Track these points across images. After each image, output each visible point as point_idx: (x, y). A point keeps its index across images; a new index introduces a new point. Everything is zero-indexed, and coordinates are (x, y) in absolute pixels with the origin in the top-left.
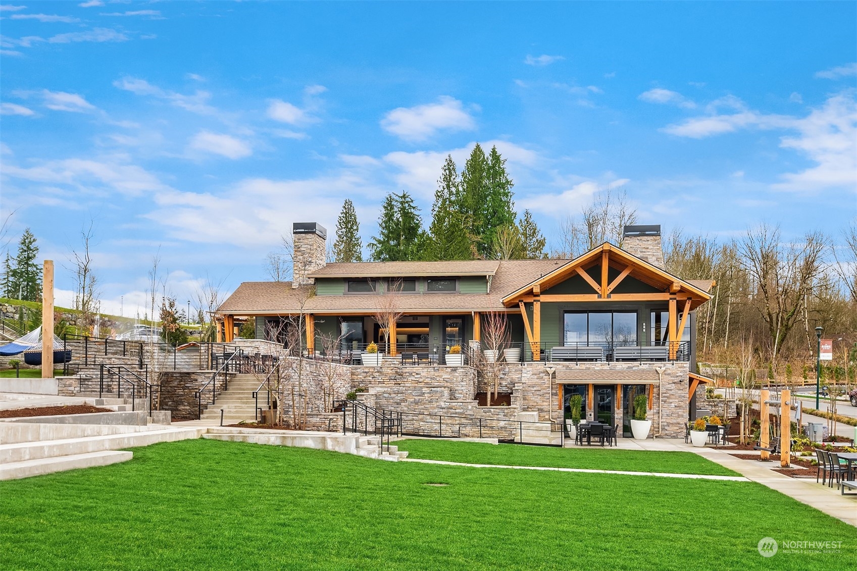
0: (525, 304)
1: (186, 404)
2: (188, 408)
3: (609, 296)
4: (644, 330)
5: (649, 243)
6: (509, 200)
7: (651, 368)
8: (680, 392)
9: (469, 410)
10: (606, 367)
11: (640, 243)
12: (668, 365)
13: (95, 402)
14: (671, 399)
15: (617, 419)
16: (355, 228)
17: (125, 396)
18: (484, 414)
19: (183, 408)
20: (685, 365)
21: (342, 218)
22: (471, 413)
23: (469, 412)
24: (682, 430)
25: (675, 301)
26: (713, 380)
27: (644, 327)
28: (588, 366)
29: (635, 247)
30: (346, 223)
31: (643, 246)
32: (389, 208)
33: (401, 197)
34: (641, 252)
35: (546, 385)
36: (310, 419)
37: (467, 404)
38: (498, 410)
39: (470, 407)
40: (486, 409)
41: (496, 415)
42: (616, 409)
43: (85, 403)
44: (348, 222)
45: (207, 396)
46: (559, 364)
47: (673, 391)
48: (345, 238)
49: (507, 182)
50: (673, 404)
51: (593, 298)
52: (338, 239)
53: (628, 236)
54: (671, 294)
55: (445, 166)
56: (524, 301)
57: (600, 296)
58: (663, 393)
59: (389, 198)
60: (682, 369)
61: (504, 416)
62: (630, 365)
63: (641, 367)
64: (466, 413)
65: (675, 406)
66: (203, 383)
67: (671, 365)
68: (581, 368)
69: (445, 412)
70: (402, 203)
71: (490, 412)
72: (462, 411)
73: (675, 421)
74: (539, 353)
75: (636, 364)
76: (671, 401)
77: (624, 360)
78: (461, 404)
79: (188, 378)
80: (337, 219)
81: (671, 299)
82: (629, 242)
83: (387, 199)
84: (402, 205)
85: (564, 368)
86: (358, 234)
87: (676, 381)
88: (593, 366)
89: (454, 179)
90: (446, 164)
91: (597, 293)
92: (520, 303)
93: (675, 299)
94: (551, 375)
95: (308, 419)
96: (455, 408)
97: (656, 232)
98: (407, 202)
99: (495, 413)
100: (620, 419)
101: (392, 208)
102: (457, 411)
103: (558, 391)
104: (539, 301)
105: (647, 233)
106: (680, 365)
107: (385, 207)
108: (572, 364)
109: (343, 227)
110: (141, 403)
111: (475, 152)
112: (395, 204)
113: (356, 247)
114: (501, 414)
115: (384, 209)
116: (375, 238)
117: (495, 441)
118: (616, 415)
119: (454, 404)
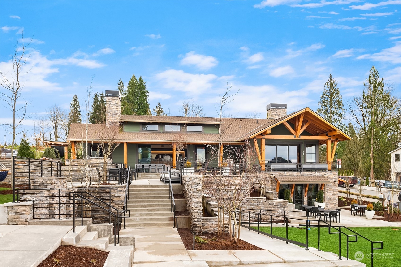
0: (257, 139)
1: (102, 212)
2: (103, 215)
3: (300, 137)
4: (303, 155)
5: (282, 112)
6: (146, 99)
7: (321, 175)
8: (334, 187)
9: (261, 203)
10: (299, 174)
11: (278, 112)
12: (329, 173)
13: (75, 241)
14: (330, 191)
15: (305, 201)
16: (78, 107)
17: (88, 222)
18: (270, 205)
19: (99, 215)
20: (336, 173)
21: (72, 102)
22: (263, 205)
23: (261, 205)
24: (335, 207)
25: (330, 140)
26: (346, 181)
27: (303, 153)
28: (290, 174)
29: (275, 114)
30: (74, 105)
31: (279, 114)
32: (96, 99)
33: (101, 95)
34: (278, 117)
35: (269, 184)
36: (208, 222)
37: (260, 200)
38: (277, 203)
39: (262, 202)
40: (271, 203)
41: (276, 206)
42: (304, 196)
43: (62, 242)
44: (75, 104)
45: (119, 205)
46: (276, 173)
47: (331, 187)
48: (74, 111)
49: (146, 91)
50: (331, 193)
51: (291, 137)
52: (71, 111)
53: (272, 108)
54: (329, 136)
55: (119, 83)
56: (257, 138)
57: (295, 137)
58: (326, 188)
59: (96, 95)
60: (335, 175)
61: (281, 206)
62: (311, 173)
63: (316, 174)
64: (259, 205)
65: (332, 194)
66: (116, 195)
67: (330, 173)
68: (287, 175)
69: (247, 205)
70: (101, 97)
71: (273, 204)
72: (256, 204)
73: (332, 202)
74: (265, 167)
75: (314, 173)
76: (330, 192)
77: (308, 170)
78: (257, 200)
79: (103, 192)
80: (71, 103)
81: (329, 139)
82: (272, 111)
83: (95, 95)
84: (102, 98)
85: (279, 175)
86: (80, 110)
87: (332, 181)
88: (293, 174)
89: (123, 89)
90: (119, 82)
91: (294, 135)
92: (254, 139)
93: (330, 139)
94: (272, 179)
95: (206, 222)
96: (253, 202)
97: (285, 108)
98: (104, 97)
99: (276, 205)
100: (306, 202)
101: (97, 99)
102: (254, 204)
103: (275, 187)
104: (264, 138)
105: (279, 107)
106: (334, 173)
107: (94, 98)
108: (282, 173)
109: (73, 106)
110: (106, 229)
111: (132, 78)
112: (99, 97)
113: (79, 115)
114: (280, 205)
115: (94, 99)
116: (90, 112)
117: (298, 225)
118: (304, 200)
119: (252, 200)
